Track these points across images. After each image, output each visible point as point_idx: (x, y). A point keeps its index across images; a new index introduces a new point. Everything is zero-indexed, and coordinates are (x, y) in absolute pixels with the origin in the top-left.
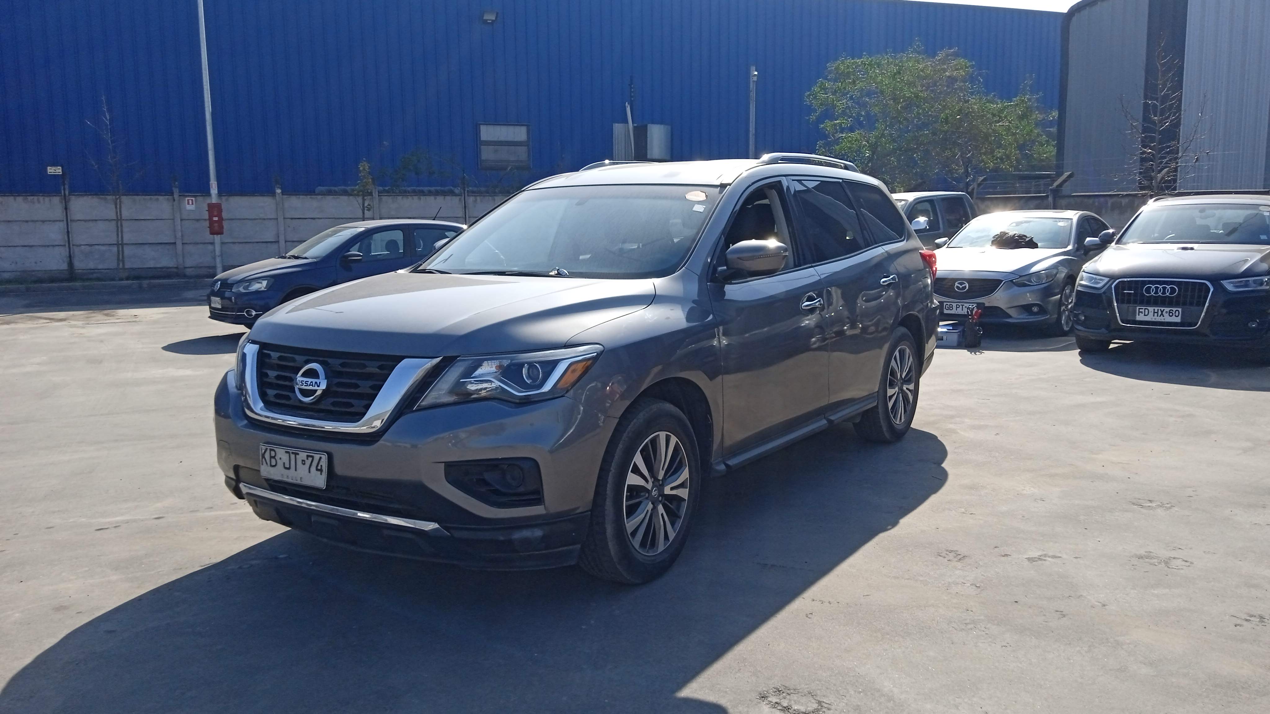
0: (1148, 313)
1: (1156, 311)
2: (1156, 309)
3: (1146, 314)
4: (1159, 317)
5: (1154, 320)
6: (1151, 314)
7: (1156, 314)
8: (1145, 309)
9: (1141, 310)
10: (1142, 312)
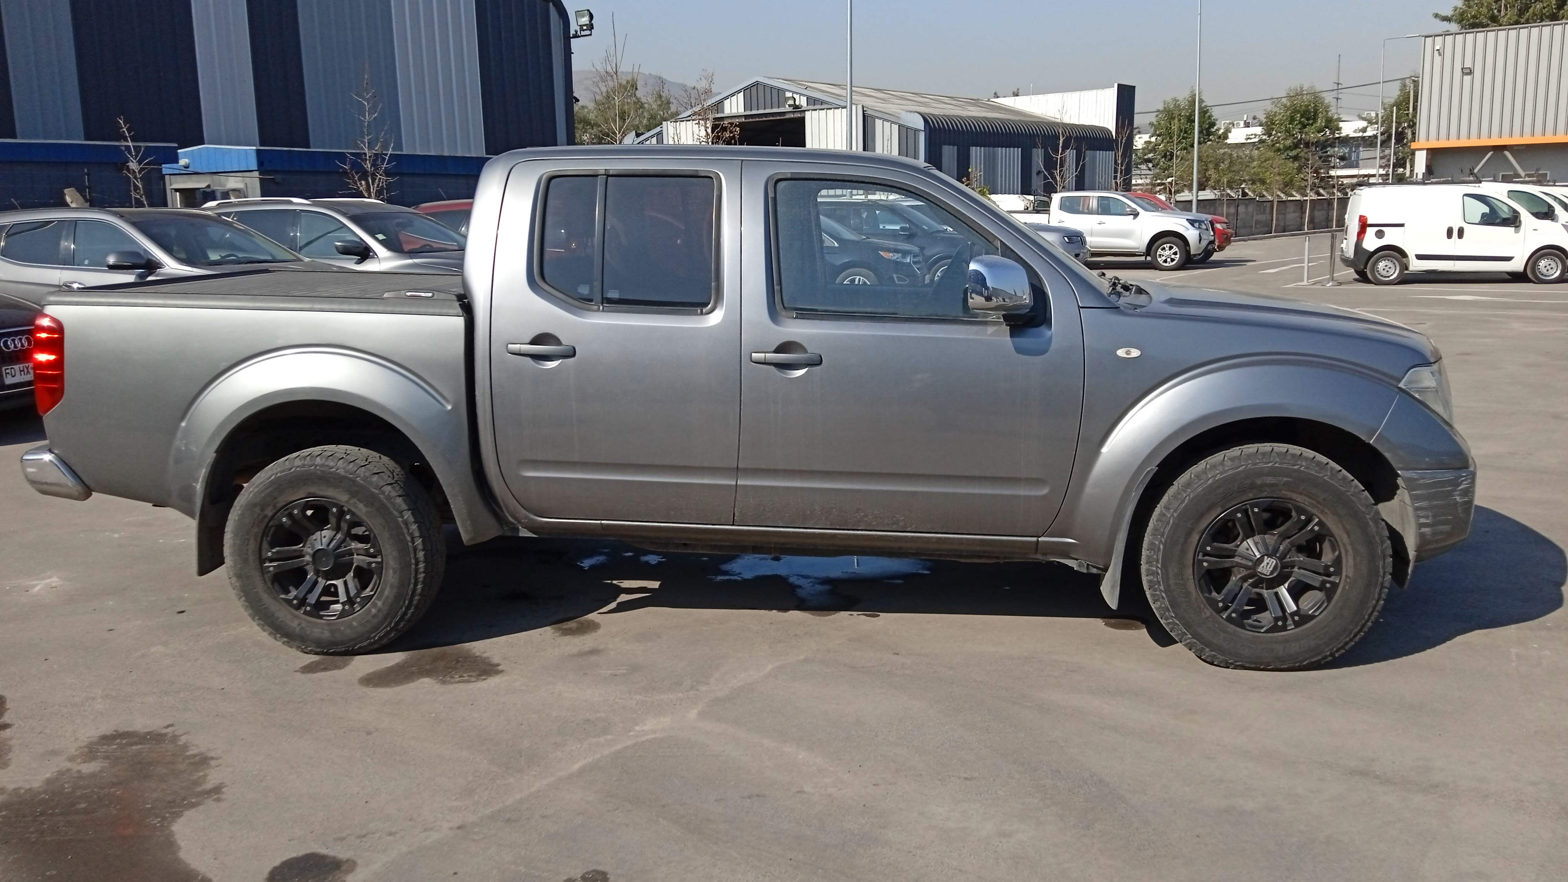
0: (15, 371)
1: (22, 369)
2: (21, 366)
3: (13, 374)
4: (26, 376)
5: (22, 381)
6: (18, 373)
7: (22, 373)
8: (11, 368)
9: (7, 371)
10: (8, 373)
